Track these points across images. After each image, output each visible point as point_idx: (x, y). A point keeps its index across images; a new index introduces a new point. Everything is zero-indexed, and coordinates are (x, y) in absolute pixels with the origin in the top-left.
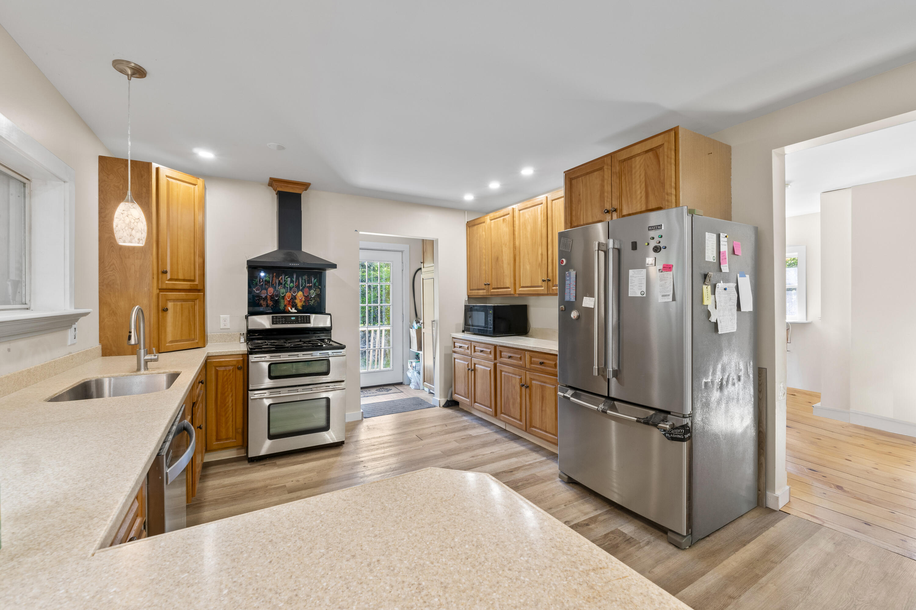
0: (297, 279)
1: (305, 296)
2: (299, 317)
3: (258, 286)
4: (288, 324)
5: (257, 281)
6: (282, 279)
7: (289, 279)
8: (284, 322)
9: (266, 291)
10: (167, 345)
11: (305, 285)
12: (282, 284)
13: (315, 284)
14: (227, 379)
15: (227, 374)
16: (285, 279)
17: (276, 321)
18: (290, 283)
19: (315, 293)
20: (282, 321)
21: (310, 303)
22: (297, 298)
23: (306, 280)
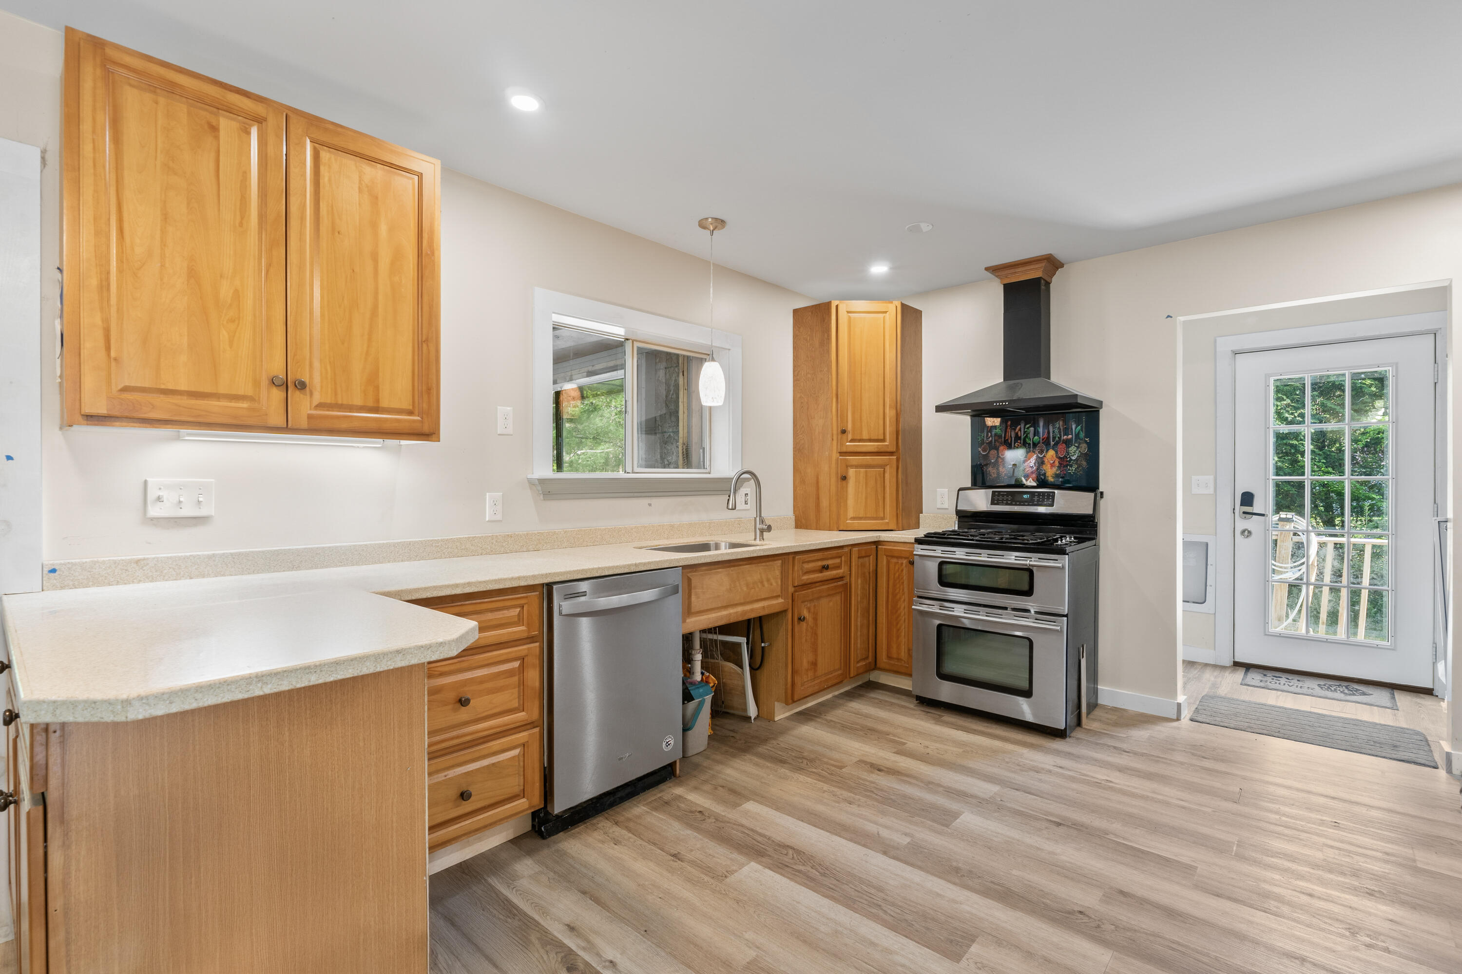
0: (1046, 426)
1: (1060, 458)
2: (1036, 494)
3: (985, 444)
4: (1016, 505)
5: (984, 437)
6: (1020, 430)
7: (1032, 429)
8: (1009, 502)
9: (996, 452)
10: (848, 521)
11: (1060, 438)
12: (1020, 438)
13: (1077, 435)
14: (899, 576)
15: (899, 569)
16: (1026, 430)
17: (998, 500)
18: (1034, 436)
19: (1078, 452)
20: (1007, 500)
21: (1069, 470)
22: (1046, 461)
23: (1061, 428)
